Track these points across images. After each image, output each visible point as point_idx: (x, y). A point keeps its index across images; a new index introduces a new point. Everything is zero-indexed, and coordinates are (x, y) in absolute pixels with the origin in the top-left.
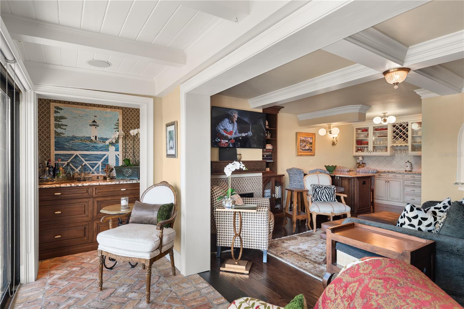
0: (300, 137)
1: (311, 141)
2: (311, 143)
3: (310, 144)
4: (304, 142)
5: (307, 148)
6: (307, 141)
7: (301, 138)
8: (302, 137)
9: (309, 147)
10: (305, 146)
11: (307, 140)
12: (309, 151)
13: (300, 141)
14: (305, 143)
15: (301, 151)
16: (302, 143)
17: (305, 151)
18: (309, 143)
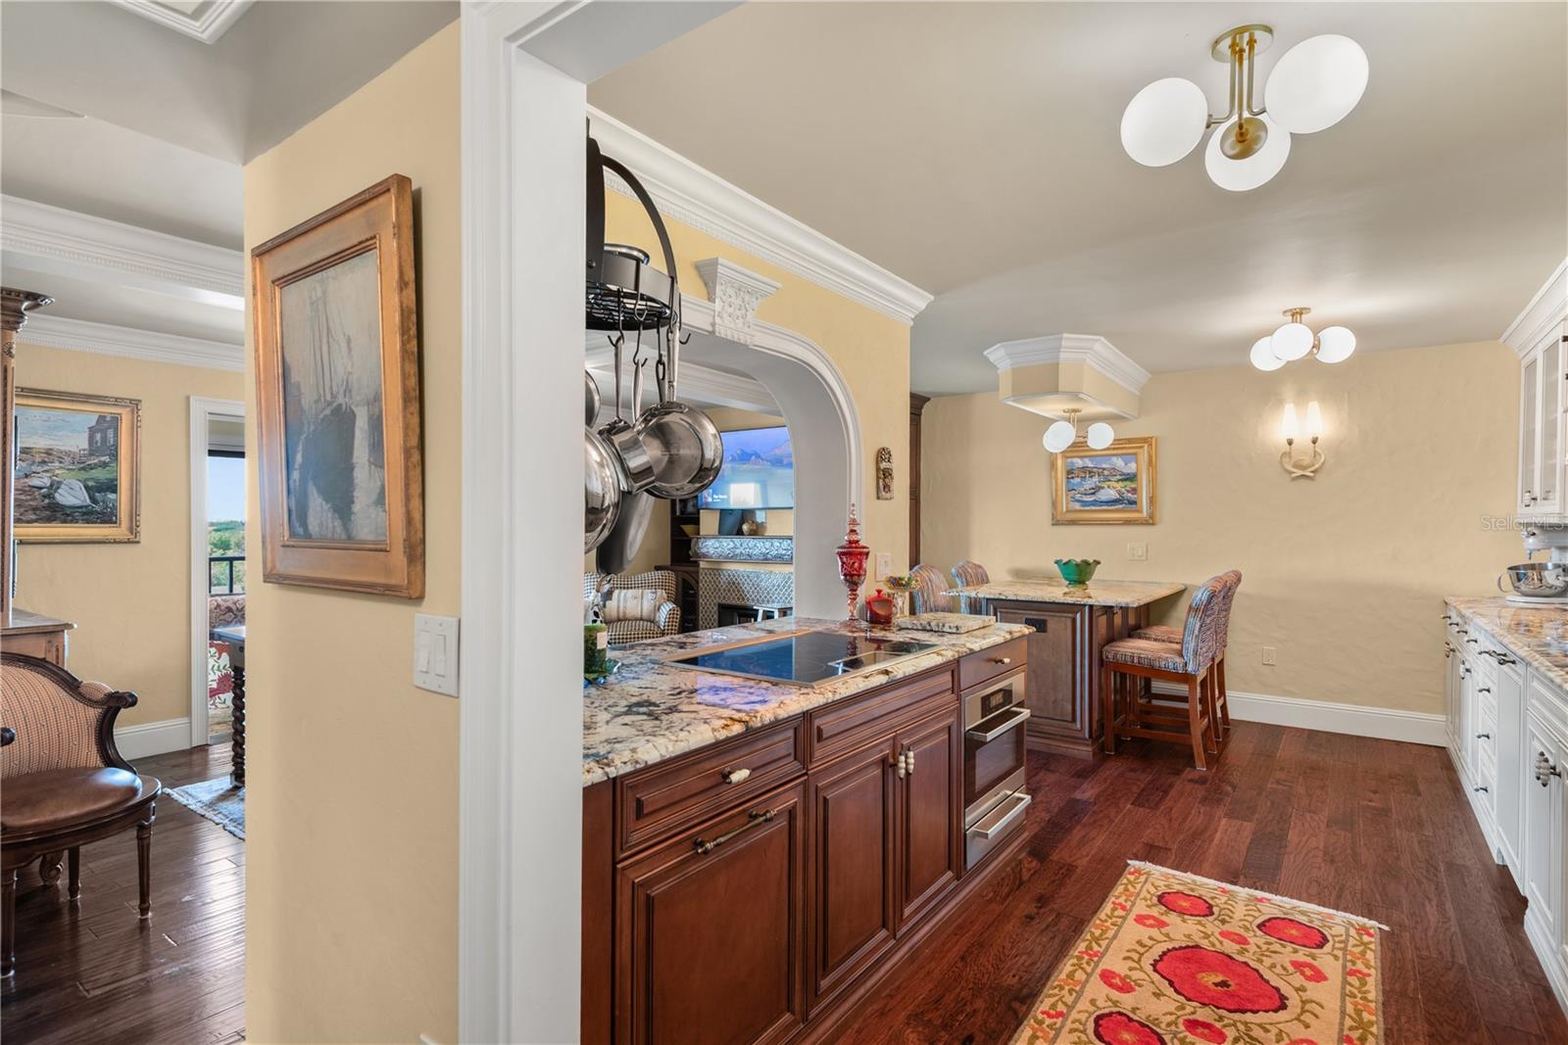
0: (1070, 460)
1: (1132, 468)
2: (1131, 478)
3: (1122, 480)
4: (1091, 477)
5: (1109, 493)
6: (1104, 469)
7: (1072, 463)
8: (1081, 457)
9: (1119, 492)
10: (1096, 490)
11: (1104, 466)
12: (1121, 506)
13: (1069, 472)
14: (1096, 479)
15: (1077, 506)
16: (1077, 480)
17: (1094, 508)
18: (1119, 477)
